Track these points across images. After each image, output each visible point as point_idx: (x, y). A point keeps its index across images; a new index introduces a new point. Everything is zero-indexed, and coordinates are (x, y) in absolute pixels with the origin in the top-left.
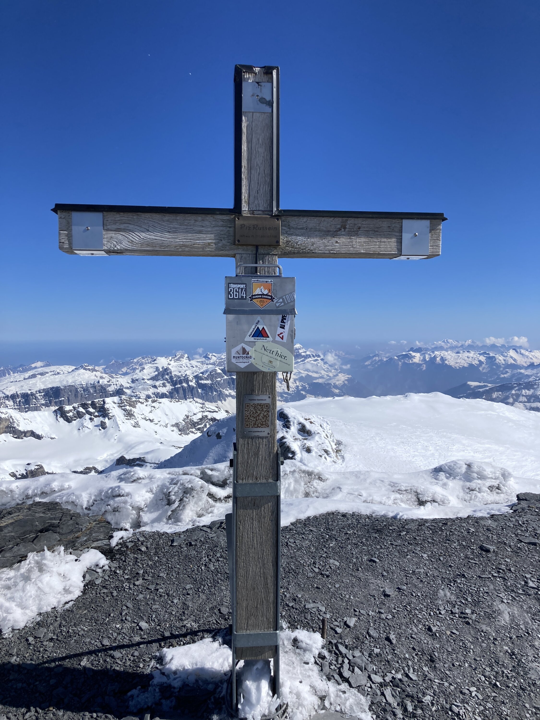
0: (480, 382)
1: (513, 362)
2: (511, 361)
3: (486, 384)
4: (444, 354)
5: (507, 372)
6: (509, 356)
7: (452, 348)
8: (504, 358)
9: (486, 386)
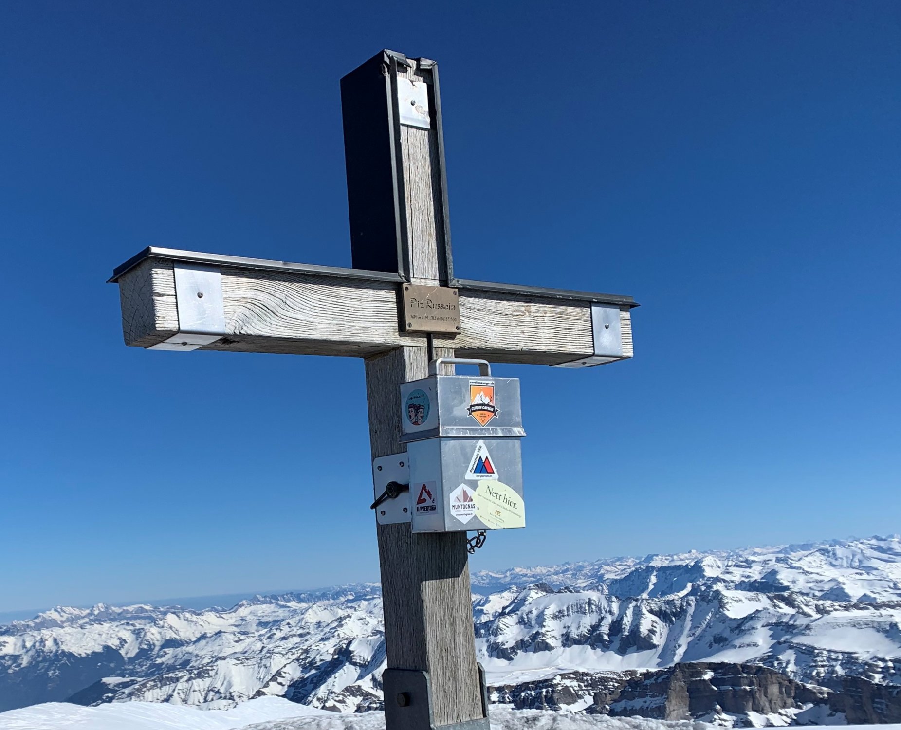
0: (124, 677)
1: (174, 636)
2: (170, 635)
3: (133, 678)
4: (57, 632)
5: (166, 653)
6: (166, 625)
7: (72, 620)
8: (160, 630)
9: (133, 682)
